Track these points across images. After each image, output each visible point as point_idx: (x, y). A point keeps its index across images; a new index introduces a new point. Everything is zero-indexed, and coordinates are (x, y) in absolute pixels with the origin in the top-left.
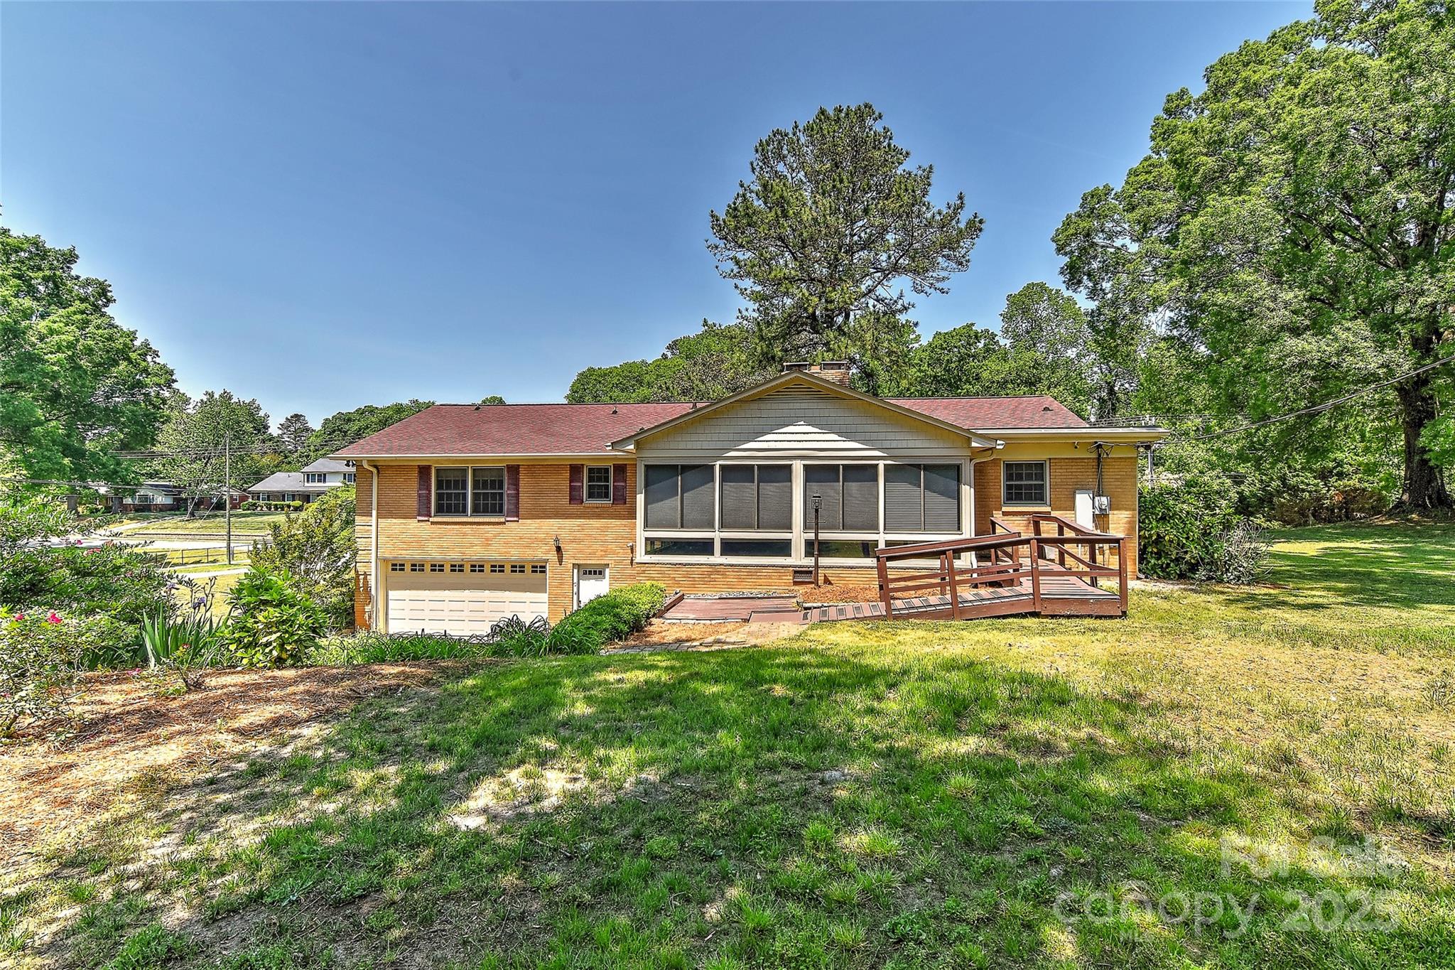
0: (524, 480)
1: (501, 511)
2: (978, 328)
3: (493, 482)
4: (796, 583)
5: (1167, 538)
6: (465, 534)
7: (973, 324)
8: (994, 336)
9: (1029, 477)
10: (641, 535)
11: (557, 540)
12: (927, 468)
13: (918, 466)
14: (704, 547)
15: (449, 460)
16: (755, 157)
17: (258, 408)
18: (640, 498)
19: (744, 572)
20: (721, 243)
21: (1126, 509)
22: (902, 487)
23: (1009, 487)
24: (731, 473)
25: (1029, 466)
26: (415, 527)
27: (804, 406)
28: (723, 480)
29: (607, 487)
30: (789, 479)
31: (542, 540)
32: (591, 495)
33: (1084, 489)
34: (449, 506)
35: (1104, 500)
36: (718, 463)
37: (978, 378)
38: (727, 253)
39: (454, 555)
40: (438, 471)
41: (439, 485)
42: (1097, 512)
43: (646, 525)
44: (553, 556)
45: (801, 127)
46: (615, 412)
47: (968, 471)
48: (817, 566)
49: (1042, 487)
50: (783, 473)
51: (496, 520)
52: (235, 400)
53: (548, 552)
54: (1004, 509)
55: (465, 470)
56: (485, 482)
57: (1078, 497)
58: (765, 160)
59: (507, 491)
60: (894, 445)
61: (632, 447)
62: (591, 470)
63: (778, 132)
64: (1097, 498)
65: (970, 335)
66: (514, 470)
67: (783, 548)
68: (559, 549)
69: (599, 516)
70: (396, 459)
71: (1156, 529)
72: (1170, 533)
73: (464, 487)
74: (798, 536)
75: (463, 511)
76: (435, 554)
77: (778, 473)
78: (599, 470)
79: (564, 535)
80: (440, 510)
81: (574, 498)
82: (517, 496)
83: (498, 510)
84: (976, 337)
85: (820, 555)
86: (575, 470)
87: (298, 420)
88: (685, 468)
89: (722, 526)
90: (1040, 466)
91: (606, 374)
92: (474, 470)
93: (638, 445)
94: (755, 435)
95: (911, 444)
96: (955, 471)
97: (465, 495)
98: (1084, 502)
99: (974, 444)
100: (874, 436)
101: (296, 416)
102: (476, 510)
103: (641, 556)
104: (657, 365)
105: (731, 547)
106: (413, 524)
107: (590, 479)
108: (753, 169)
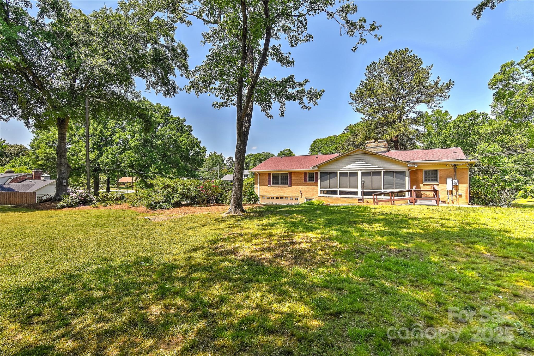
0: (293, 176)
1: (287, 184)
2: (479, 112)
3: (285, 177)
4: (359, 202)
5: (480, 193)
6: (279, 190)
7: (476, 111)
8: (487, 114)
9: (432, 174)
10: (319, 189)
11: (301, 191)
12: (396, 172)
13: (393, 172)
14: (335, 193)
15: (275, 171)
16: (366, 71)
17: (223, 156)
18: (319, 181)
19: (345, 199)
20: (354, 102)
21: (464, 184)
22: (389, 178)
23: (425, 177)
24: (342, 174)
25: (432, 171)
26: (268, 188)
27: (361, 157)
28: (340, 176)
29: (313, 178)
30: (357, 176)
31: (297, 191)
32: (309, 180)
33: (449, 177)
34: (275, 183)
35: (456, 181)
36: (338, 172)
37: (478, 133)
38: (356, 104)
39: (276, 195)
40: (273, 174)
41: (273, 178)
42: (454, 184)
43: (321, 187)
44: (300, 195)
45: (382, 60)
46: (317, 158)
47: (408, 173)
48: (363, 198)
49: (436, 177)
50: (355, 174)
51: (286, 186)
52: (217, 154)
53: (299, 194)
54: (423, 184)
55: (279, 174)
56: (283, 177)
57: (447, 180)
58: (370, 72)
59: (289, 179)
60: (386, 166)
61: (317, 168)
62: (309, 174)
63: (374, 63)
64: (454, 181)
65: (474, 115)
66: (290, 174)
67: (356, 193)
68: (301, 194)
69: (311, 186)
70: (263, 171)
71: (475, 189)
72: (480, 191)
73: (279, 178)
74: (359, 191)
75: (278, 184)
76: (272, 195)
77: (354, 174)
78: (311, 173)
79: (303, 190)
80: (273, 184)
81: (305, 180)
82: (291, 180)
83: (286, 184)
84: (478, 116)
85: (364, 195)
86: (305, 173)
87: (231, 159)
88: (330, 173)
89: (340, 187)
90: (436, 171)
91: (322, 141)
92: (281, 174)
93: (318, 167)
94: (348, 164)
95: (391, 166)
96: (403, 173)
97: (279, 180)
98: (449, 181)
99: (408, 166)
100: (380, 164)
101: (230, 157)
102: (282, 184)
103: (319, 195)
104: (340, 136)
105: (342, 193)
106: (267, 187)
107: (309, 176)
108: (366, 75)
